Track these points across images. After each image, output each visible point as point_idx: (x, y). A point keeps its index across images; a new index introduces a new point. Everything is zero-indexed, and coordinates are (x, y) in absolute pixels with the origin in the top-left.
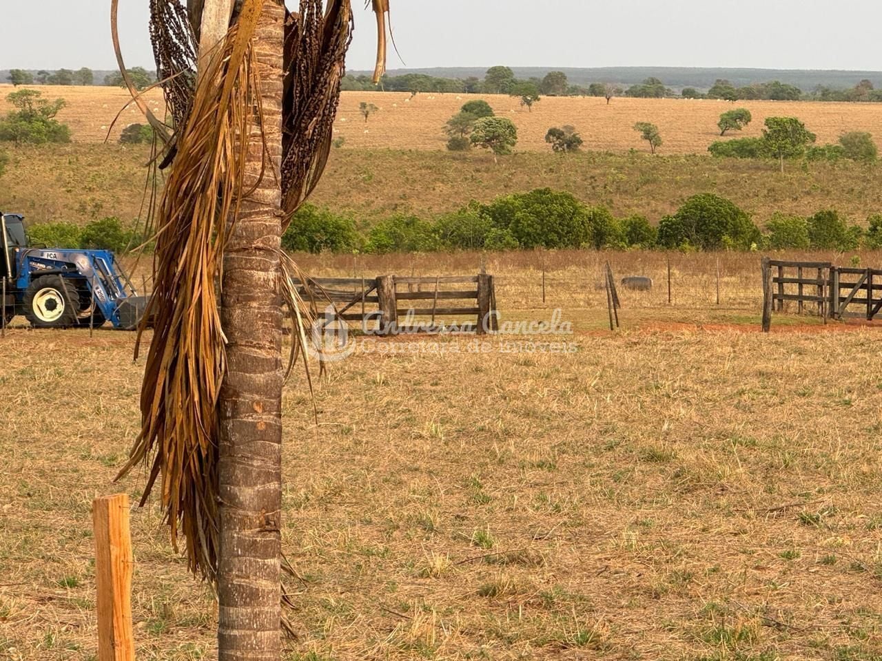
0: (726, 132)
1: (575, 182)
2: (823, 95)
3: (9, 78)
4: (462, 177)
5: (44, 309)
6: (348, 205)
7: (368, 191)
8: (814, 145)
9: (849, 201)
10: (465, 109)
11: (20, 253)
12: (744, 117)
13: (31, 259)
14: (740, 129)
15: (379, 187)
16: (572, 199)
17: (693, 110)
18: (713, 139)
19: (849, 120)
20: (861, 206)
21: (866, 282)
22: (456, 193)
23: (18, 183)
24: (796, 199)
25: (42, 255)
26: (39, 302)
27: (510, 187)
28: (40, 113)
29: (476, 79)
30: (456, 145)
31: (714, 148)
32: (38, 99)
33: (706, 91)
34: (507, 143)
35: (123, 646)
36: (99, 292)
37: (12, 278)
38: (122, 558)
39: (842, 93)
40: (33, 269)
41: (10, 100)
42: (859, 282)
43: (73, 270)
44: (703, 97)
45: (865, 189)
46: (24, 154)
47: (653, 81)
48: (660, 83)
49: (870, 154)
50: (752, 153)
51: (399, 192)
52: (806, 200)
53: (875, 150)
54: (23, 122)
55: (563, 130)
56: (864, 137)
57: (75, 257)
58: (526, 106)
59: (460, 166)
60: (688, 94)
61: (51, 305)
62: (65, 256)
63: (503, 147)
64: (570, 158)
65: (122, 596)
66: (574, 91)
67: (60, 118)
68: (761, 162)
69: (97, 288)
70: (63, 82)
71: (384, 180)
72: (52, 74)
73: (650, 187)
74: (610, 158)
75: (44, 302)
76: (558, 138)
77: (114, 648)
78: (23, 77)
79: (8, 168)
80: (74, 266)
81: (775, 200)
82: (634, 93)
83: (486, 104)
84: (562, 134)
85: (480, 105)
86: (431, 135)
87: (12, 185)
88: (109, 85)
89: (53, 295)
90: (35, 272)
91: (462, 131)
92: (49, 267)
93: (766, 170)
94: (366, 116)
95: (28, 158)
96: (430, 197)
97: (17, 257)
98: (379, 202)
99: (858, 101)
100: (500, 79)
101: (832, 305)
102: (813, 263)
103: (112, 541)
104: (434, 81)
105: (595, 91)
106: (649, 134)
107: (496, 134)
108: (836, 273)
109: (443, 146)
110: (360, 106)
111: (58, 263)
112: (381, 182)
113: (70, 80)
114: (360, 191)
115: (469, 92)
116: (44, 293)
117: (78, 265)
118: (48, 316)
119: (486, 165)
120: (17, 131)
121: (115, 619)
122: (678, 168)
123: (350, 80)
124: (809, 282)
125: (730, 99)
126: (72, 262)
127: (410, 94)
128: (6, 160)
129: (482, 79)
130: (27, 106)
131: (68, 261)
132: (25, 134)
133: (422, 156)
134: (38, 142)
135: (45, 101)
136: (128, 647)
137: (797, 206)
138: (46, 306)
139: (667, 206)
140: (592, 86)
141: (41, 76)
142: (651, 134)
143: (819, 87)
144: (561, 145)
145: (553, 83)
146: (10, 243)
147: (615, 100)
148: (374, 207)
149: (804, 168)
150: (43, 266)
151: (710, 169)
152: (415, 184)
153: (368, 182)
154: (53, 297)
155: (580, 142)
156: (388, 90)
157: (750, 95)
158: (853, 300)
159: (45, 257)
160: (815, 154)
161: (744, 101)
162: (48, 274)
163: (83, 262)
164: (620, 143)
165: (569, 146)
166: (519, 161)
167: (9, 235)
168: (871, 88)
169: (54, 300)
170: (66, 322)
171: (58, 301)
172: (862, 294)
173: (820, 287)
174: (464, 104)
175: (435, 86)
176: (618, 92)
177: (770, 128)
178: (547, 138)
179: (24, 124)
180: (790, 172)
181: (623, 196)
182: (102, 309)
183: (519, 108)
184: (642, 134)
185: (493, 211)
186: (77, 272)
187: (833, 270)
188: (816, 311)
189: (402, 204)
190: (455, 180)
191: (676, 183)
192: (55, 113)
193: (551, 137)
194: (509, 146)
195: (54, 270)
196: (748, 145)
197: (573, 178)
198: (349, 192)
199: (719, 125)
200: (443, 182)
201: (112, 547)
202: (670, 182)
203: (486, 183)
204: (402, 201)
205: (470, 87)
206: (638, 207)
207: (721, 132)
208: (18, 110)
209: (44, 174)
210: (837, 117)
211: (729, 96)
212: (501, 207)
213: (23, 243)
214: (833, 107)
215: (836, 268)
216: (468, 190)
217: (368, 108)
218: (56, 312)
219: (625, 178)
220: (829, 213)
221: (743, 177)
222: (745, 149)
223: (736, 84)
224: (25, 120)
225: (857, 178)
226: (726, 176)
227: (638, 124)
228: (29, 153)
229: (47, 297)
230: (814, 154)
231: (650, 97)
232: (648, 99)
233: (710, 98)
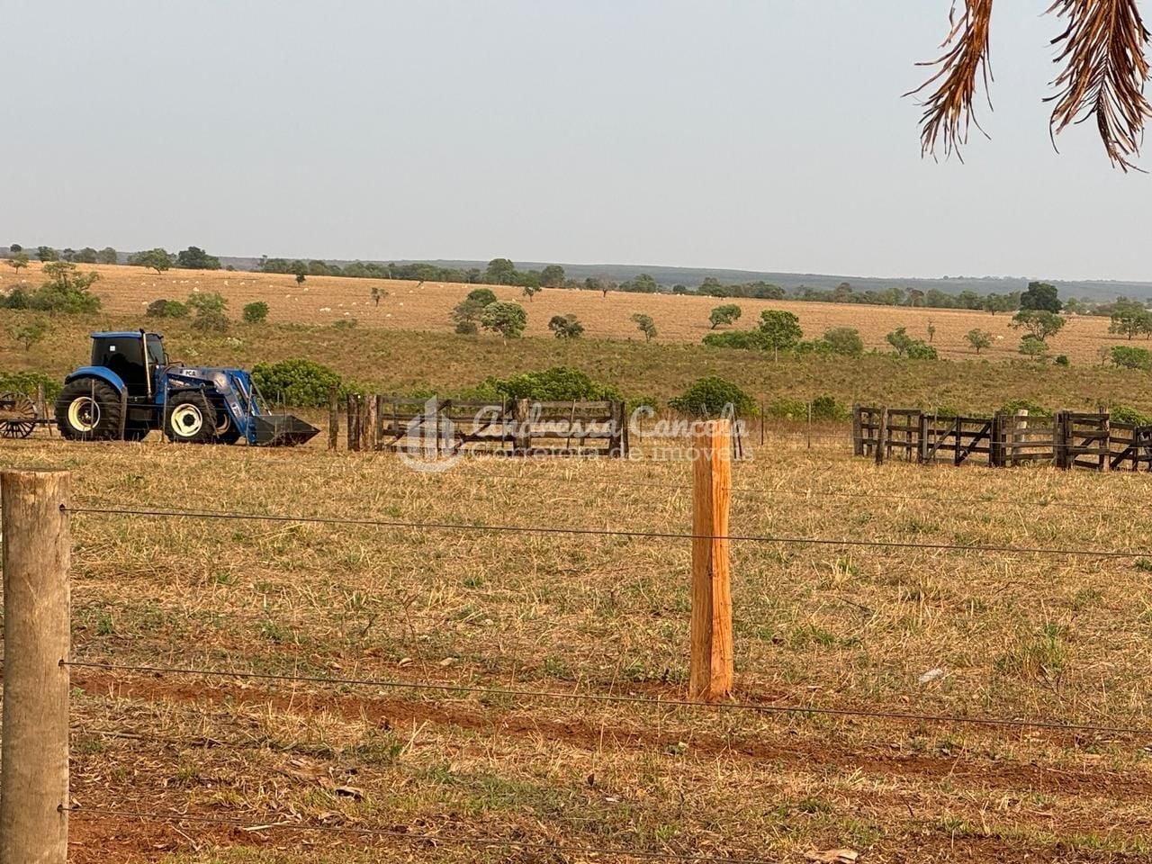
0: (717, 326)
1: (581, 365)
2: (806, 295)
3: (37, 254)
4: (475, 357)
5: (181, 424)
6: (369, 380)
7: (386, 367)
8: (803, 339)
9: (841, 391)
10: (471, 296)
11: (160, 369)
12: (734, 312)
13: (170, 376)
14: (730, 324)
15: (397, 364)
16: (586, 378)
17: (685, 305)
18: (705, 333)
19: (832, 319)
20: (853, 396)
21: (954, 430)
22: (470, 372)
23: (55, 349)
24: (791, 387)
25: (181, 372)
26: (178, 417)
27: (521, 368)
28: (74, 285)
29: (478, 271)
30: (465, 329)
31: (708, 340)
32: (73, 271)
33: (695, 289)
34: (517, 327)
35: (720, 577)
36: (236, 409)
37: (152, 394)
38: (722, 485)
39: (823, 295)
40: (170, 385)
41: (46, 272)
42: (948, 430)
43: (211, 387)
44: (692, 293)
45: (855, 380)
46: (59, 322)
47: (645, 277)
48: (651, 279)
49: (856, 349)
50: (743, 345)
51: (417, 369)
52: (801, 389)
53: (861, 345)
54: (58, 293)
55: (566, 318)
56: (850, 333)
57: (213, 376)
58: (528, 296)
59: (471, 348)
60: (679, 290)
61: (189, 421)
62: (203, 374)
63: (512, 331)
64: (574, 344)
65: (721, 524)
66: (571, 285)
67: (94, 290)
68: (755, 353)
69: (234, 406)
70: (88, 260)
71: (401, 358)
72: (78, 253)
73: (654, 372)
74: (613, 345)
75: (182, 418)
76: (560, 326)
77: (711, 578)
78: (50, 254)
79: (46, 335)
80: (212, 383)
81: (772, 388)
82: (626, 288)
83: (491, 292)
84: (565, 322)
85: (484, 294)
86: (438, 320)
87: (49, 350)
88: (132, 265)
89: (191, 411)
90: (174, 389)
91: (468, 317)
92: (187, 384)
93: (761, 360)
94: (377, 301)
95: (63, 326)
96: (445, 374)
97: (156, 374)
98: (399, 378)
99: (838, 302)
100: (502, 271)
101: (921, 451)
102: (903, 411)
103: (714, 467)
104: (439, 271)
105: (591, 285)
106: (645, 325)
107: (506, 318)
108: (926, 420)
109: (452, 330)
110: (371, 291)
111: (197, 381)
112: (398, 359)
113: (94, 259)
114: (380, 366)
115: (471, 283)
116: (183, 409)
117: (216, 383)
118: (186, 431)
119: (496, 347)
120: (52, 301)
121: (714, 549)
122: (678, 356)
123: (359, 268)
124: (897, 428)
125: (719, 296)
126: (210, 379)
127: (418, 282)
128: (44, 326)
129: (483, 271)
130: (62, 278)
131: (206, 379)
132: (60, 304)
133: (435, 337)
134: (71, 312)
135: (79, 274)
136: (724, 578)
137: (793, 394)
138: (184, 421)
139: (670, 389)
140: (588, 280)
141: (67, 254)
142: (647, 326)
143: (801, 288)
144: (564, 332)
145: (551, 276)
146: (151, 361)
147: (612, 294)
148: (393, 382)
149: (797, 360)
150: (182, 383)
151: (708, 358)
152: (430, 363)
153: (387, 359)
154: (191, 413)
155: (581, 330)
156: (395, 279)
157: (738, 292)
158: (942, 447)
159: (184, 374)
160: (806, 347)
161: (732, 299)
162: (187, 390)
163: (221, 381)
164: (617, 333)
165: (571, 333)
166: (528, 345)
167: (149, 352)
168: (850, 291)
169: (192, 416)
170: (203, 438)
171: (196, 416)
172: (951, 440)
173: (909, 433)
174: (469, 292)
175: (440, 275)
176: (613, 287)
177: (766, 320)
178: (550, 325)
179: (59, 296)
180: (783, 363)
181: (628, 379)
182: (238, 425)
183: (521, 297)
184: (638, 325)
185: (509, 388)
186: (214, 389)
187: (922, 418)
188: (904, 457)
189: (420, 380)
190: (468, 360)
191: (678, 369)
192: (89, 285)
193: (554, 325)
194: (518, 330)
195: (191, 387)
196: (740, 337)
197: (579, 362)
198: (369, 367)
199: (710, 319)
200: (457, 361)
201: (713, 473)
202: (672, 368)
203: (497, 364)
204: (420, 378)
205: (472, 279)
206: (641, 389)
207: (712, 325)
208: (54, 281)
209: (79, 342)
210: (819, 315)
211: (718, 293)
212: (517, 385)
213: (161, 361)
214: (817, 307)
215: (926, 416)
216: (481, 370)
217: (379, 293)
218: (193, 427)
219: (629, 363)
220: (827, 399)
221: (740, 366)
222: (737, 341)
223: (725, 283)
224: (60, 291)
225: (847, 370)
226: (725, 365)
227: (634, 315)
228: (63, 322)
229: (185, 413)
230: (802, 348)
231: (643, 292)
232: (641, 294)
233: (699, 294)
